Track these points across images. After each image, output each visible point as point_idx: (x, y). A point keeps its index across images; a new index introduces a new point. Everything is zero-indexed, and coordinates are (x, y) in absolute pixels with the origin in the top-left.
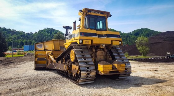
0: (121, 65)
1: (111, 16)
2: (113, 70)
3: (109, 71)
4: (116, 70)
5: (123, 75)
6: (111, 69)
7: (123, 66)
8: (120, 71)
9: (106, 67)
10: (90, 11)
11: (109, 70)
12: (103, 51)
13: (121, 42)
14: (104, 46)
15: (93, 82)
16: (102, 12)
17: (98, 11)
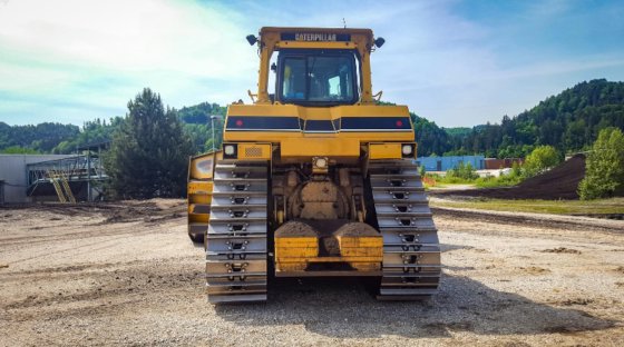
0: (362, 239)
1: (380, 42)
2: (323, 260)
3: (303, 260)
4: (337, 260)
5: (400, 280)
6: (315, 252)
7: (369, 245)
8: (355, 265)
9: (287, 245)
10: (288, 34)
11: (302, 257)
12: (329, 186)
13: (413, 146)
14: (321, 163)
15: (264, 298)
16: (343, 35)
17: (325, 33)
